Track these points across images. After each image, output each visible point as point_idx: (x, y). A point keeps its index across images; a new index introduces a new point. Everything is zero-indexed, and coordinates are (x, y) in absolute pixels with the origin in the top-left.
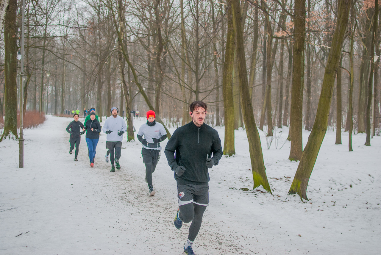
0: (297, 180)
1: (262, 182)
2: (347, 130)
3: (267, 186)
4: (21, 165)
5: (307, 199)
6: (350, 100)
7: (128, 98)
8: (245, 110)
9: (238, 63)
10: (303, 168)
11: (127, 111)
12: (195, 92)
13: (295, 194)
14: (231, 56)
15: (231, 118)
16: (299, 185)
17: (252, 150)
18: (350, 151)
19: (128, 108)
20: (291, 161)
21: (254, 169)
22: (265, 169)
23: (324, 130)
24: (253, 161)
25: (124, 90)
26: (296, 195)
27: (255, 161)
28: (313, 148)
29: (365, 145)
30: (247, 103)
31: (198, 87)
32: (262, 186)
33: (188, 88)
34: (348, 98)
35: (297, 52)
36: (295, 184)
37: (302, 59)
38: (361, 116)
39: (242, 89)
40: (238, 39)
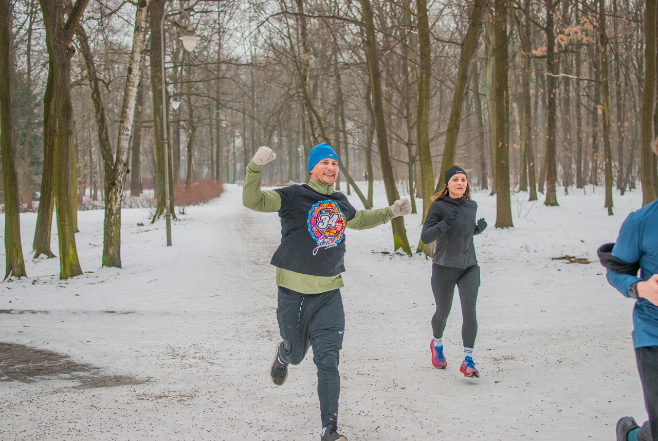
1: (403, 245)
3: (407, 248)
4: (169, 243)
12: (407, 144)
13: (421, 252)
15: (428, 179)
21: (394, 231)
22: (406, 231)
31: (409, 139)
32: (402, 249)
35: (499, 93)
37: (505, 101)
39: (381, 149)
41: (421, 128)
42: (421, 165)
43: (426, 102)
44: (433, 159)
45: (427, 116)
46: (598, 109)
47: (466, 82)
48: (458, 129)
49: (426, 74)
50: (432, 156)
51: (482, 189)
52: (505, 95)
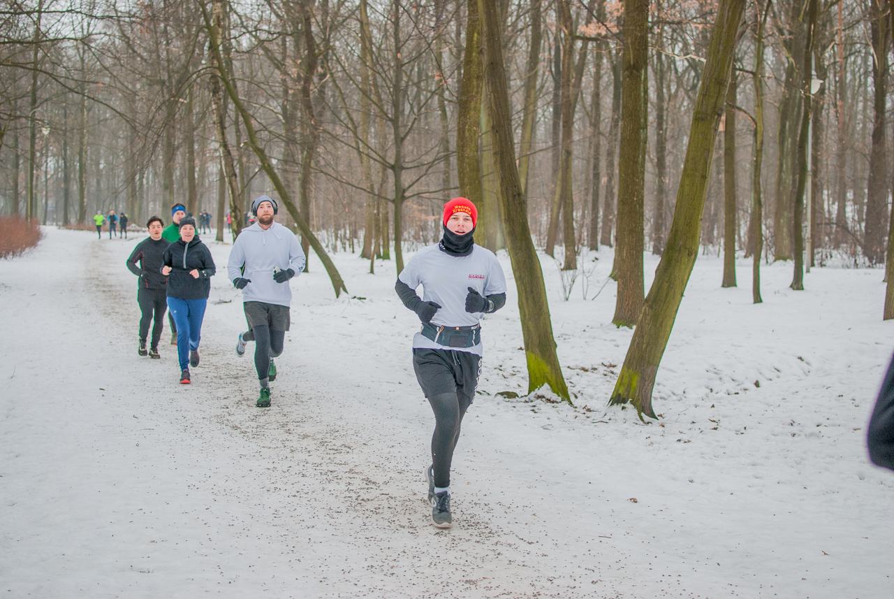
0: (631, 371)
1: (549, 378)
2: (750, 255)
3: (560, 386)
5: (652, 415)
6: (755, 183)
7: (234, 184)
8: (508, 209)
9: (490, 98)
10: (643, 343)
11: (233, 214)
12: (393, 167)
13: (625, 403)
14: (475, 83)
16: (634, 384)
17: (524, 301)
18: (755, 302)
19: (236, 207)
20: (618, 327)
21: (530, 345)
22: (556, 346)
23: (692, 254)
24: (528, 327)
25: (226, 164)
26: (628, 405)
27: (532, 329)
28: (667, 295)
29: (791, 289)
30: (511, 193)
31: (398, 157)
32: (549, 387)
33: (378, 158)
34: (751, 178)
35: (631, 73)
36: (626, 381)
37: (642, 89)
38: (782, 221)
39: (499, 159)
40: (488, 41)
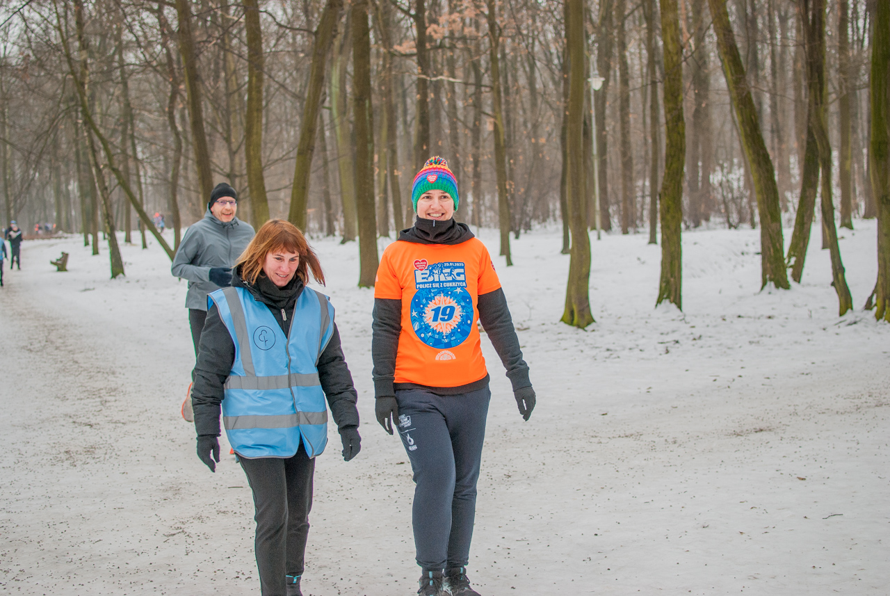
29: (560, 254)
41: (252, 153)
42: (253, 204)
43: (258, 117)
44: (269, 195)
45: (259, 135)
46: (488, 124)
47: (322, 85)
48: (312, 150)
49: (256, 77)
50: (267, 189)
51: (328, 235)
52: (367, 105)
